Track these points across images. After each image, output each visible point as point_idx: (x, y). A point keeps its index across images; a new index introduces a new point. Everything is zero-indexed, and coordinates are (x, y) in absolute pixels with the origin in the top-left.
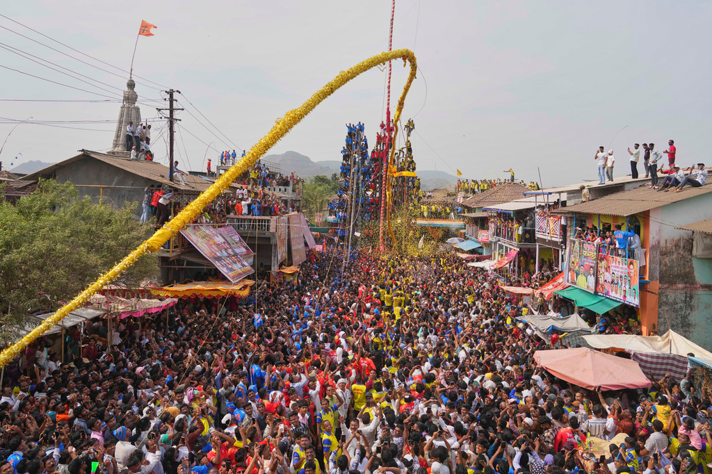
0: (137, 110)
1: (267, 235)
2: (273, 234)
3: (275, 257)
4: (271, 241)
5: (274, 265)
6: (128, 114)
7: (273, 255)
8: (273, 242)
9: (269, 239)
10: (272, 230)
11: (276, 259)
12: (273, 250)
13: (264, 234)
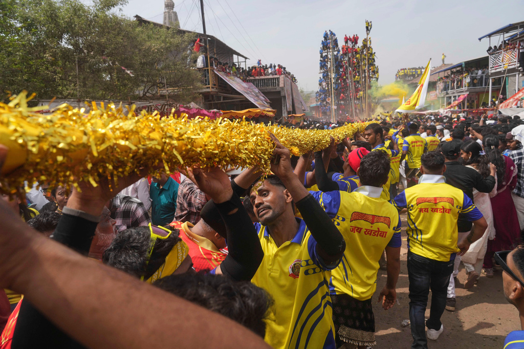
0: (175, 14)
1: (278, 89)
2: (282, 88)
3: (284, 107)
4: (281, 94)
5: (284, 113)
6: (169, 17)
7: (283, 105)
8: (282, 94)
9: (279, 92)
10: (281, 85)
11: (285, 107)
12: (283, 102)
13: (276, 89)
